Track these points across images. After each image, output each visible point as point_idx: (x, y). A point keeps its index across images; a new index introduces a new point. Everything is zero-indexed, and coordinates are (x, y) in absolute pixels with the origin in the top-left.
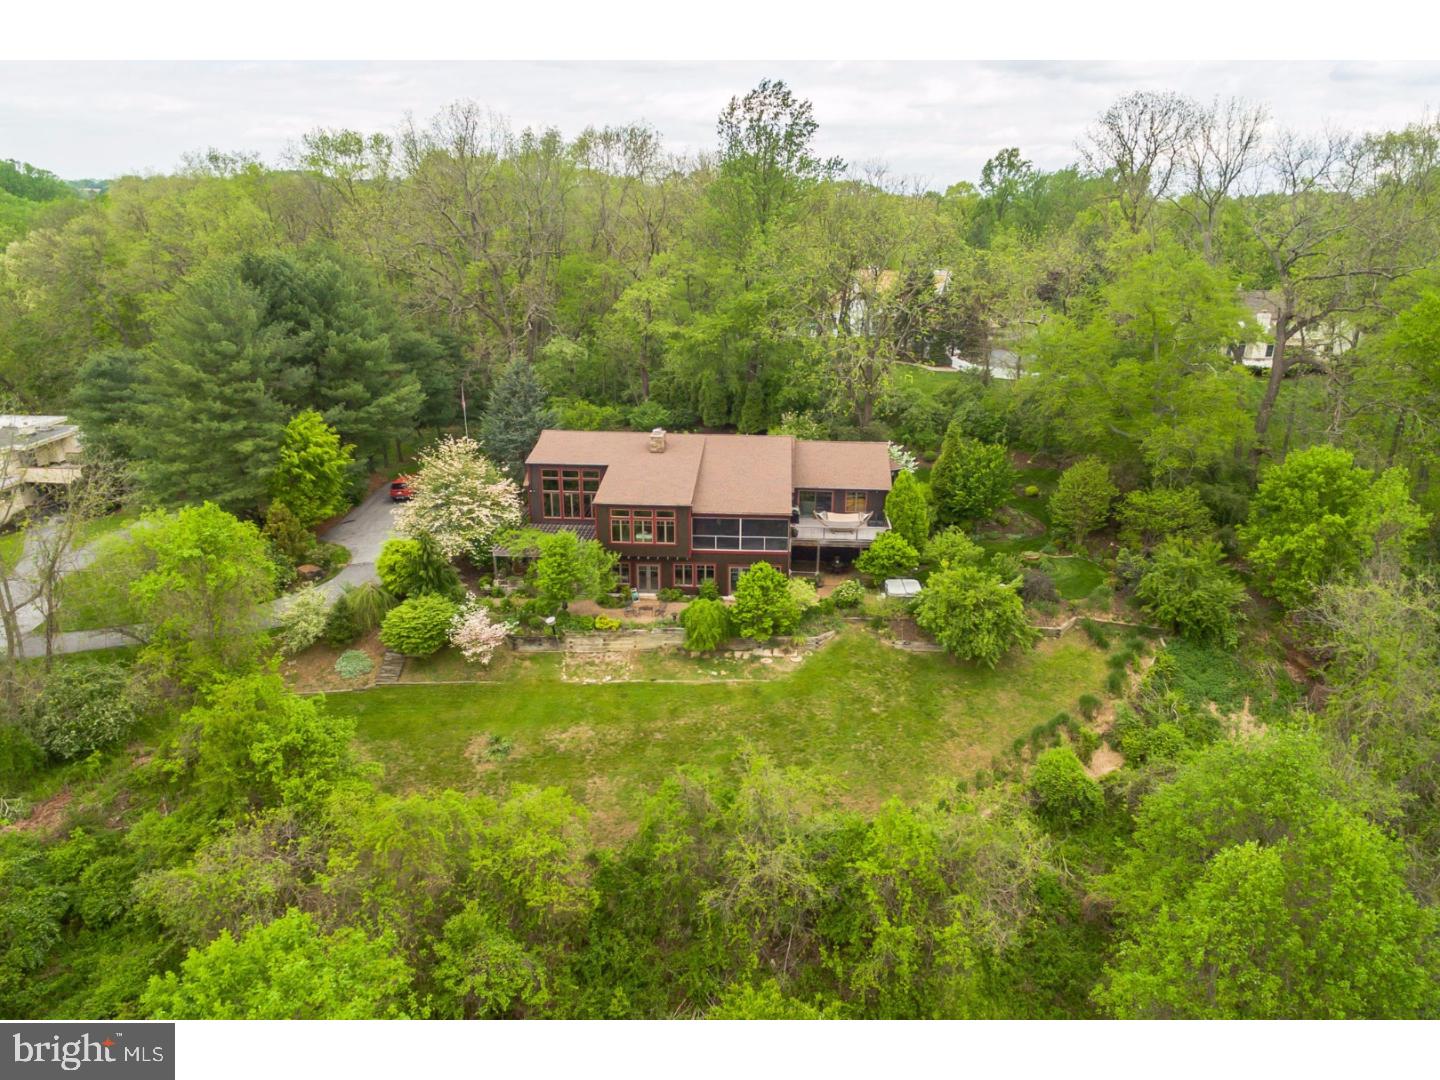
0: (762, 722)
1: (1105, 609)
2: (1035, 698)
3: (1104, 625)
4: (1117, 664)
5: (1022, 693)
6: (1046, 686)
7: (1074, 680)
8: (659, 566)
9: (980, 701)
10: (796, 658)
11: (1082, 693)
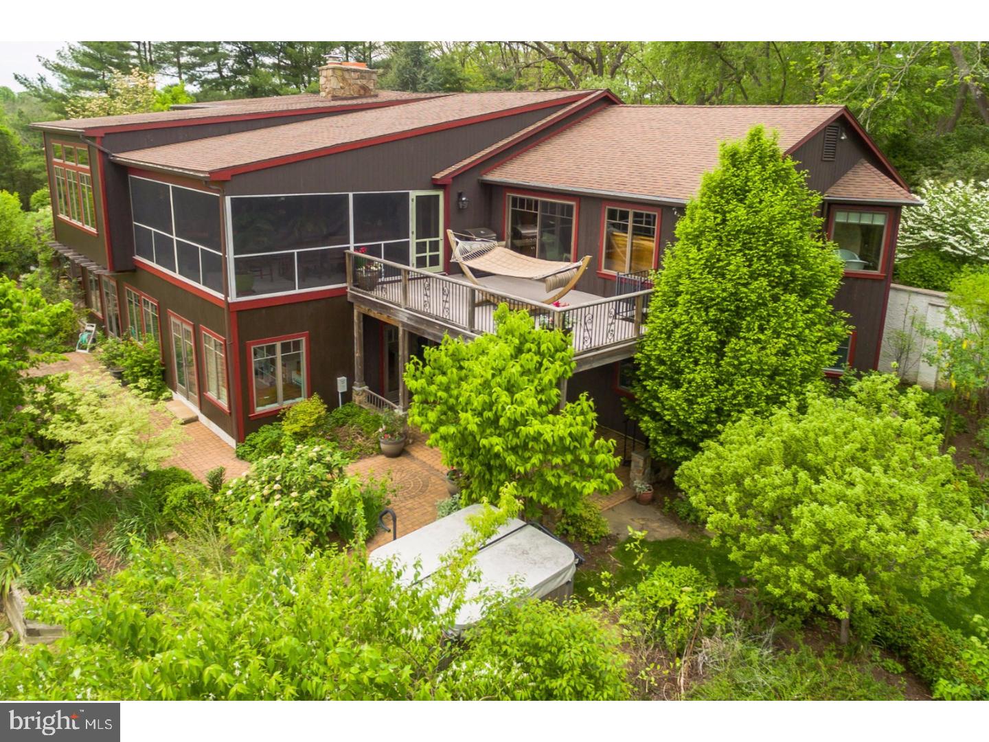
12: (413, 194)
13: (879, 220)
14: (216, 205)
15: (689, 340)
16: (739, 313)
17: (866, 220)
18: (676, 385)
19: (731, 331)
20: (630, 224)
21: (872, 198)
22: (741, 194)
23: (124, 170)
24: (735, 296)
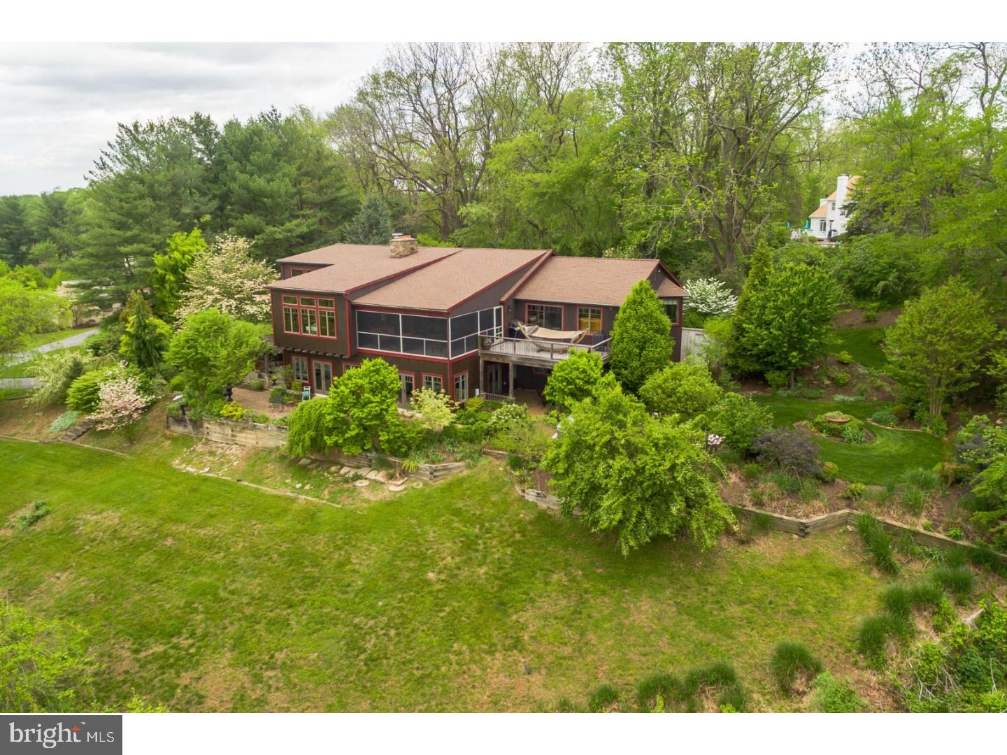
0: (281, 555)
1: (914, 508)
2: (701, 625)
3: (897, 532)
4: (898, 605)
5: (682, 610)
6: (735, 610)
7: (796, 613)
8: (330, 364)
9: (600, 606)
10: (396, 487)
11: (797, 641)
12: (495, 308)
13: (675, 303)
14: (445, 322)
15: (630, 353)
16: (645, 343)
17: (670, 303)
18: (626, 369)
19: (642, 349)
20: (590, 313)
21: (672, 295)
22: (641, 303)
23: (355, 307)
24: (643, 337)
